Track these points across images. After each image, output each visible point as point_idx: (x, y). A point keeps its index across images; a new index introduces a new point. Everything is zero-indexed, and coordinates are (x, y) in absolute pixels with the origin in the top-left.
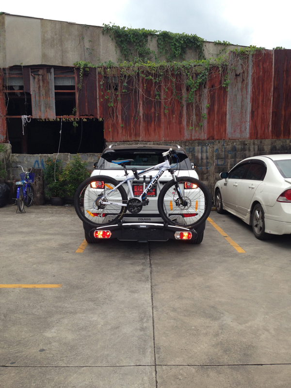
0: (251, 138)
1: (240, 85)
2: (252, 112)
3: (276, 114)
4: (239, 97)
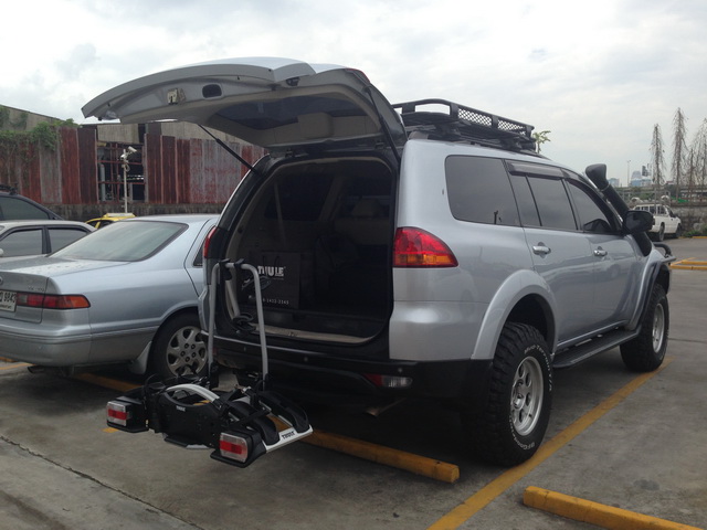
0: (64, 202)
1: (50, 155)
2: (63, 180)
3: (83, 183)
4: (50, 165)
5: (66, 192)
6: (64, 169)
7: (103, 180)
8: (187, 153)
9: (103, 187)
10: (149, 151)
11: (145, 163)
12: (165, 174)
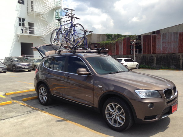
1: (121, 45)
2: (123, 50)
3: (127, 50)
5: (123, 53)
6: (123, 47)
8: (155, 39)
9: (132, 51)
10: (143, 40)
12: (148, 46)
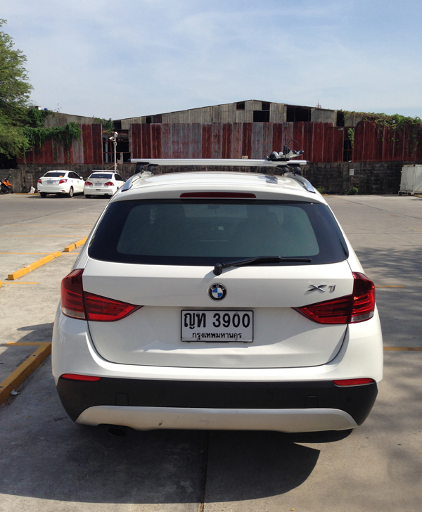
0: (85, 163)
2: (84, 152)
3: (94, 153)
4: (78, 145)
5: (85, 158)
6: (85, 146)
7: (107, 150)
8: (159, 133)
9: (107, 155)
10: (133, 133)
11: (131, 140)
12: (143, 146)
